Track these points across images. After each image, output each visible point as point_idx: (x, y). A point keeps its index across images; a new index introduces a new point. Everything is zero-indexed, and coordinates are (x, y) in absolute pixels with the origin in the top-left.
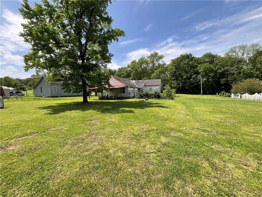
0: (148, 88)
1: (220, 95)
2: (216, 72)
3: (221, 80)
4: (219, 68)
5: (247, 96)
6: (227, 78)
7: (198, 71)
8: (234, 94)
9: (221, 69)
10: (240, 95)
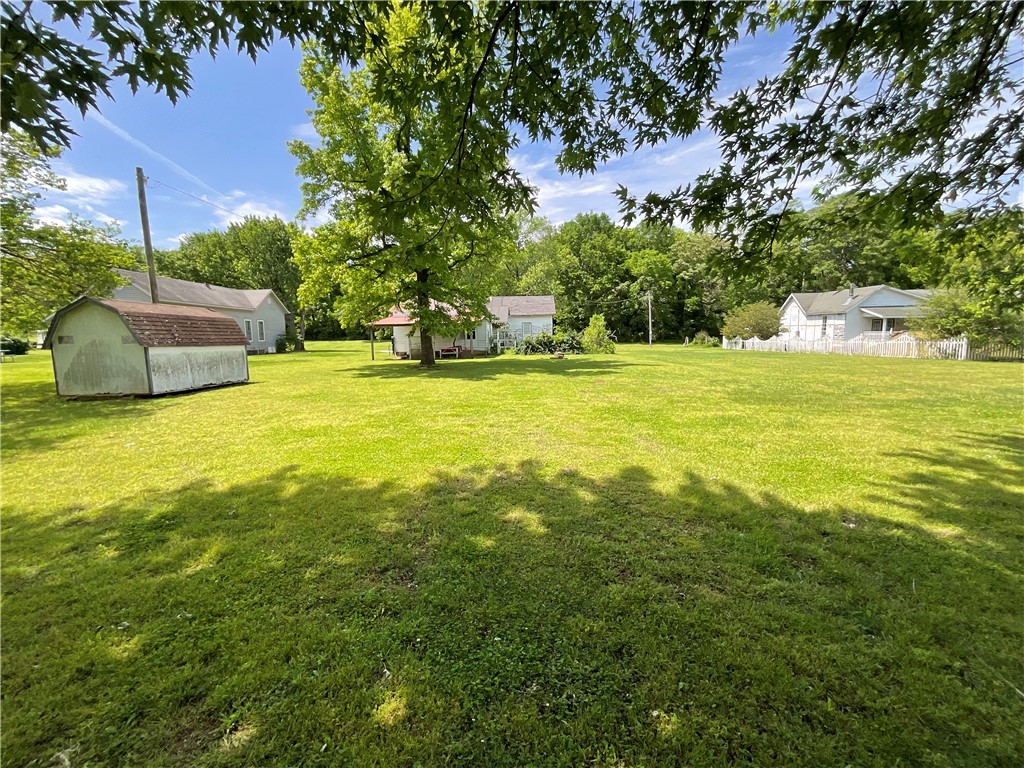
0: (519, 323)
1: (696, 343)
2: (674, 277)
3: (687, 301)
4: (680, 265)
5: (755, 343)
6: (699, 295)
7: (627, 271)
8: (729, 338)
9: (686, 268)
10: (741, 341)
